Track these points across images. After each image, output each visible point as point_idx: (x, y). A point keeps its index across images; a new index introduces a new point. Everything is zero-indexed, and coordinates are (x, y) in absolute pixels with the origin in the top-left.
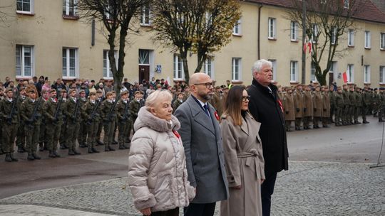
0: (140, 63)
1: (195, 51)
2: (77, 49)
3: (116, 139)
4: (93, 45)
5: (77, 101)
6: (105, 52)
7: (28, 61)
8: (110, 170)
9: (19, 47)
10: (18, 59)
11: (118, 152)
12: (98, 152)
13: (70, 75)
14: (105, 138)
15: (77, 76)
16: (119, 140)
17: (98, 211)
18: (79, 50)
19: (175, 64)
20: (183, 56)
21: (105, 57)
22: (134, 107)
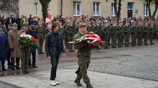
0: (128, 8)
1: (154, 3)
2: (100, 3)
3: (117, 43)
4: (107, 1)
5: (100, 26)
6: (112, 4)
7: (78, 8)
8: (114, 56)
9: (75, 2)
10: (74, 7)
11: (118, 48)
12: (109, 48)
13: (97, 15)
14: (112, 42)
15: (100, 15)
16: (118, 43)
17: (108, 73)
18: (101, 3)
19: (144, 9)
20: (148, 5)
21: (112, 6)
22: (125, 29)
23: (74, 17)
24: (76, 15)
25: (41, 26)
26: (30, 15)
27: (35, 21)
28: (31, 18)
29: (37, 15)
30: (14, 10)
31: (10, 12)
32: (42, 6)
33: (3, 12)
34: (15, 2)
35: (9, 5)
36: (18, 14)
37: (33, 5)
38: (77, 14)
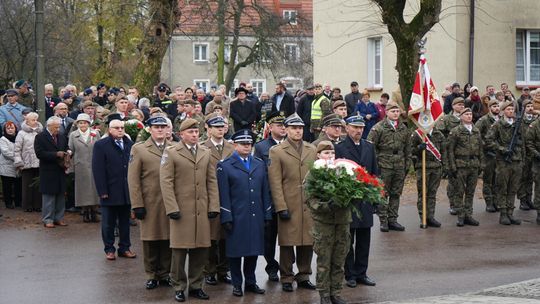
23: (519, 89)
24: (528, 82)
25: (394, 125)
26: (354, 85)
27: (373, 105)
28: (355, 94)
29: (377, 82)
30: (298, 64)
31: (281, 72)
32: (399, 49)
33: (258, 74)
34: (299, 37)
35: (279, 49)
36: (308, 80)
37: (364, 44)
38: (531, 80)
